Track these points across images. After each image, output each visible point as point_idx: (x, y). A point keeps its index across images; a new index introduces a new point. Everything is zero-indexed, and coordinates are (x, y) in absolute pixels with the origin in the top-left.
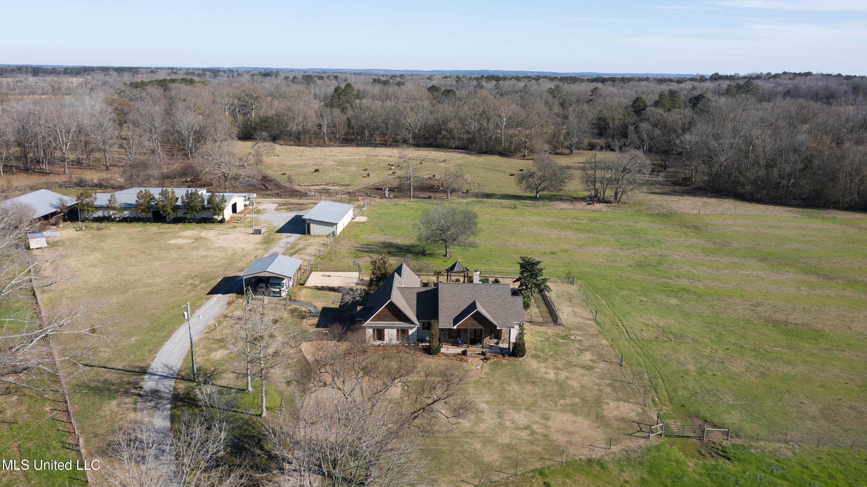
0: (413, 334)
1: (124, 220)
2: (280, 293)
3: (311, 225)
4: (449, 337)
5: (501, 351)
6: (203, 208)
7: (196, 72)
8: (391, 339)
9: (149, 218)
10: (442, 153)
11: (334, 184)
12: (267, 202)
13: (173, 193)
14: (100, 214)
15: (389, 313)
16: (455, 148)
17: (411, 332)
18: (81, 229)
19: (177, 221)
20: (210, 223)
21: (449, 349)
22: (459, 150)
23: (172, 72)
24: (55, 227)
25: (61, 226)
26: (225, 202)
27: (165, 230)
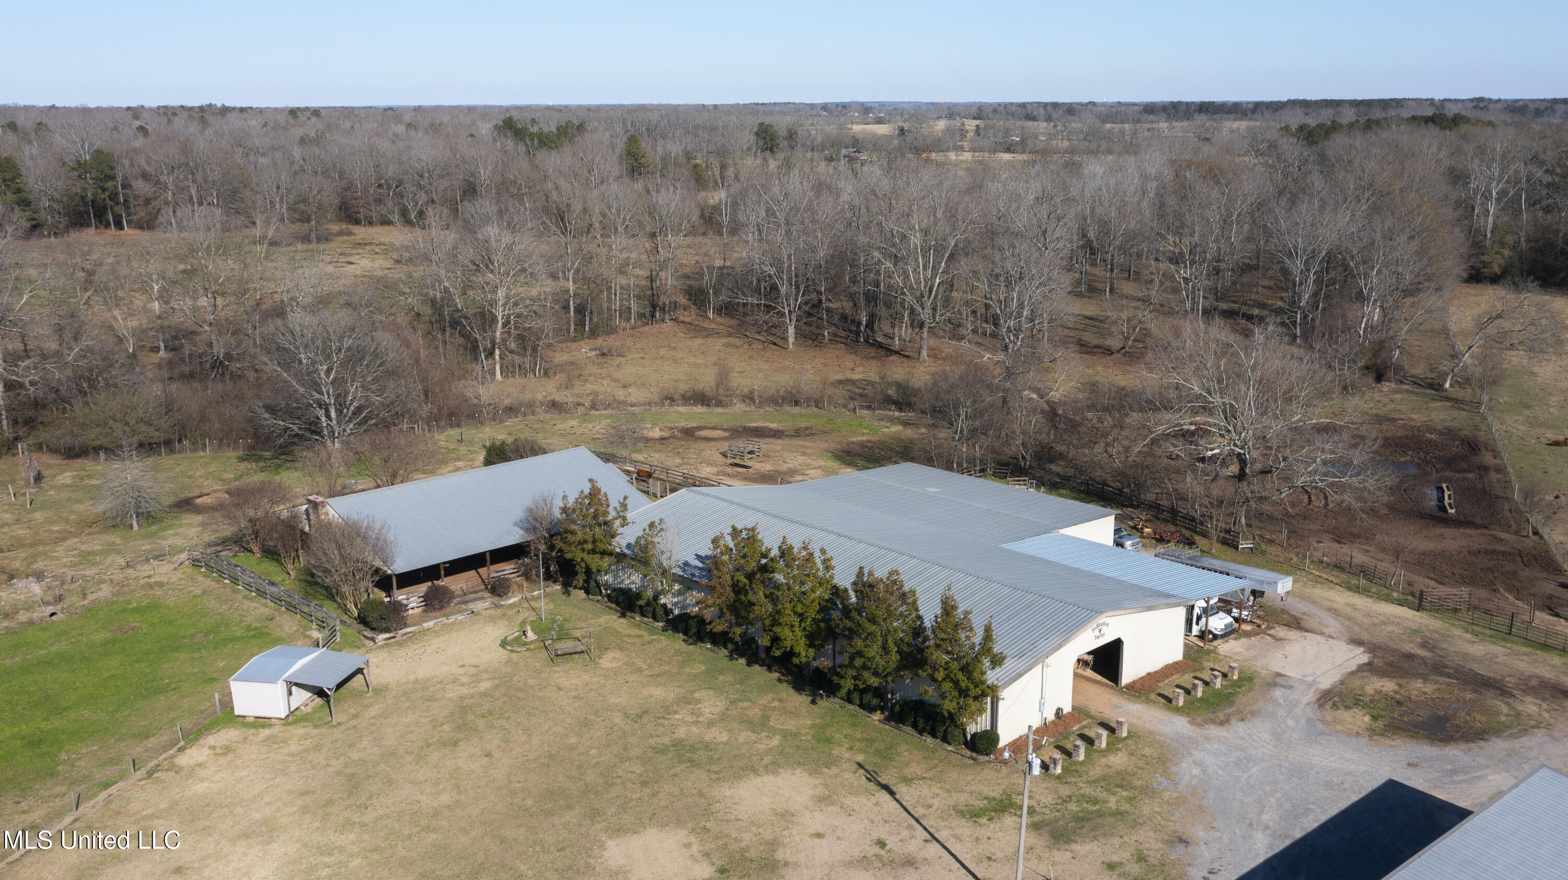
24: (486, 603)
25: (511, 601)
26: (997, 661)
27: (724, 737)
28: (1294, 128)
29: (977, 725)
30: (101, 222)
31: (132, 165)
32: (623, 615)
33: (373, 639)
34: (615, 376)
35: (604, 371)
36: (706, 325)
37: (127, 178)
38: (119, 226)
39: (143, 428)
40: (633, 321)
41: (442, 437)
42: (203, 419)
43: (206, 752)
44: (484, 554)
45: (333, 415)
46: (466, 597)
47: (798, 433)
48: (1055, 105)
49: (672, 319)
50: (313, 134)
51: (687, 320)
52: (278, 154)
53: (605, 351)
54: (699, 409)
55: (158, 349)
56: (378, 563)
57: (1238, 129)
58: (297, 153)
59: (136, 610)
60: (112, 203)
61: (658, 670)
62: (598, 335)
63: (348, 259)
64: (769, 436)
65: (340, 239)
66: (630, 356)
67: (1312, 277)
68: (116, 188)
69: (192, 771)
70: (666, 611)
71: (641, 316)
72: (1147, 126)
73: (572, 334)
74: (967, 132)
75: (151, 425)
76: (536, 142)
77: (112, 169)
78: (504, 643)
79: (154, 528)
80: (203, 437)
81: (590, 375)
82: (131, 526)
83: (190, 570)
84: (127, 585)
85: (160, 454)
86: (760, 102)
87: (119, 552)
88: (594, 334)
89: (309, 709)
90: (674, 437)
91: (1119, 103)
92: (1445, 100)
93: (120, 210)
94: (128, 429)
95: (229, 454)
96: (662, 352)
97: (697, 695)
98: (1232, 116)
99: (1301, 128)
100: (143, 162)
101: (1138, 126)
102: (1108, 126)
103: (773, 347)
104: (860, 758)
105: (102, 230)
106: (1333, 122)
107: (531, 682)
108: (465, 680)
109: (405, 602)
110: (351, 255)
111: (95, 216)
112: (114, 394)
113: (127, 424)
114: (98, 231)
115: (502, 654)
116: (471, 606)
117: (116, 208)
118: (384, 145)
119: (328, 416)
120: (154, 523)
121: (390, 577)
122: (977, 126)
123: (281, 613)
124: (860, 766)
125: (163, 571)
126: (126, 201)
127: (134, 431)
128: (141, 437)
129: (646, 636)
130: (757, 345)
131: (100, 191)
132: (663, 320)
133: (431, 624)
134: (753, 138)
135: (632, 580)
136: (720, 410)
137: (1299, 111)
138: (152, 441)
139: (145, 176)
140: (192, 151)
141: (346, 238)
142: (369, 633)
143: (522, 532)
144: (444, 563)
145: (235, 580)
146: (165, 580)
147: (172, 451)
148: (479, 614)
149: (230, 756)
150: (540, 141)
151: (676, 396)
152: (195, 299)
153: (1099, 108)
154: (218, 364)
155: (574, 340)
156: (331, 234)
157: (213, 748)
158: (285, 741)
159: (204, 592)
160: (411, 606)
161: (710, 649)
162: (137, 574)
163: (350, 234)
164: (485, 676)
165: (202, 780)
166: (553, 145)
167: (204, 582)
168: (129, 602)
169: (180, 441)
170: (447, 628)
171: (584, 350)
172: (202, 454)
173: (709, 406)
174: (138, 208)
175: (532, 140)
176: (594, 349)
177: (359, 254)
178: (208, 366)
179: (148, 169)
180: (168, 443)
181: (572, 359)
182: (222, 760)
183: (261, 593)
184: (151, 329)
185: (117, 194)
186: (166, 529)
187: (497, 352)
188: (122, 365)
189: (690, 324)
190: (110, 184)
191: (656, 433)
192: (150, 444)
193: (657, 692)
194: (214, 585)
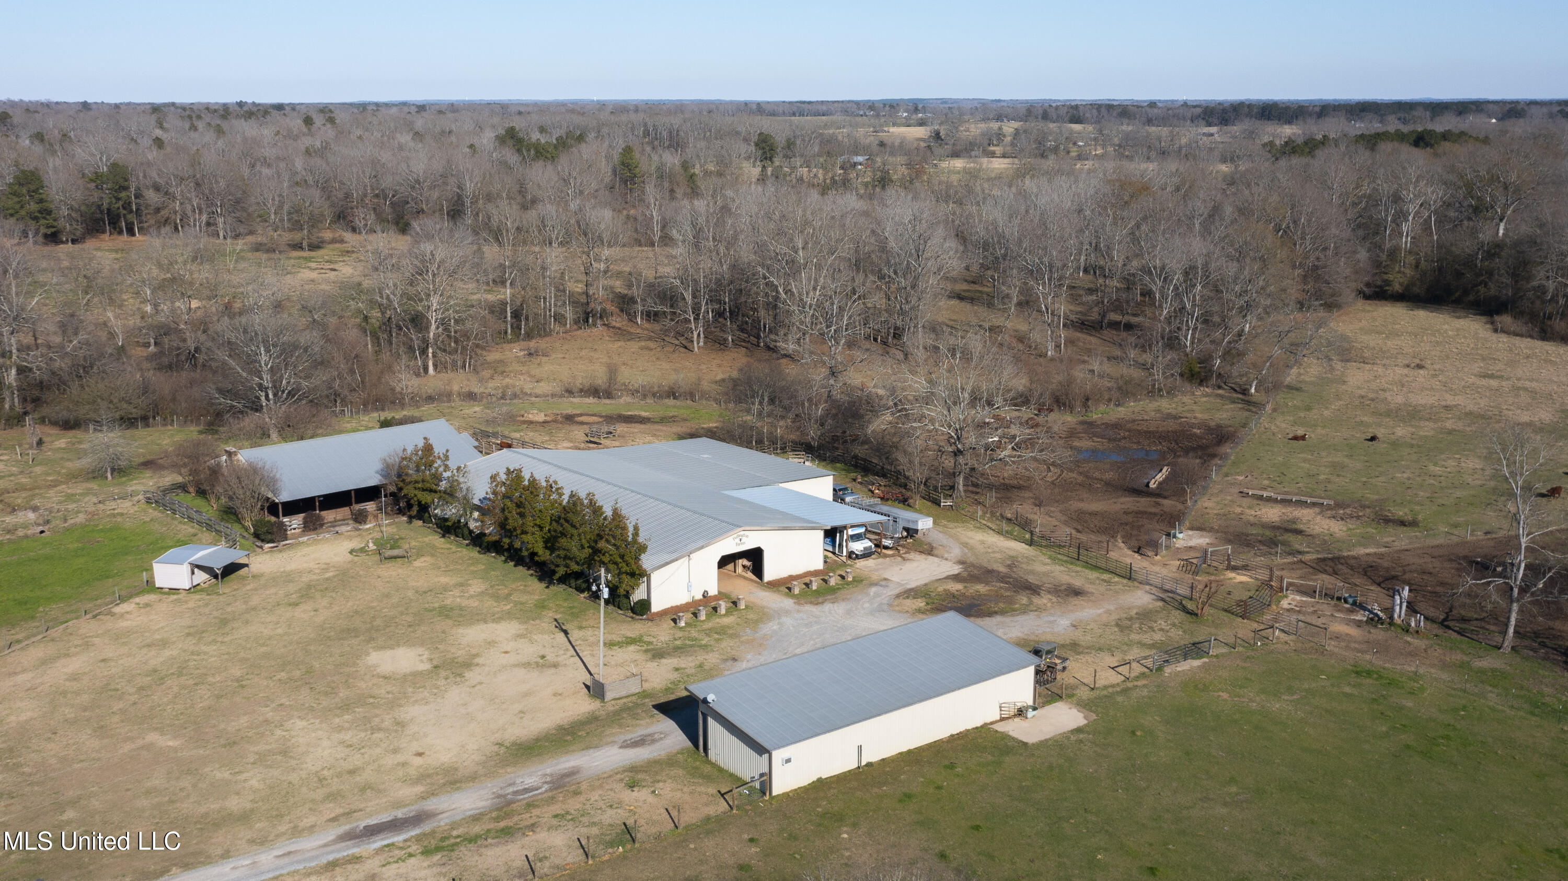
1: (480, 542)
14: (454, 510)
25: (367, 526)
27: (476, 604)
29: (638, 595)
30: (115, 228)
31: (145, 176)
32: (444, 536)
33: (261, 547)
34: (533, 373)
35: (525, 369)
36: (632, 330)
37: (139, 189)
38: (131, 232)
39: (125, 406)
40: (568, 326)
41: (366, 418)
42: (174, 399)
43: (133, 606)
44: (349, 492)
45: (271, 396)
46: (334, 524)
47: (663, 420)
49: (604, 325)
50: (318, 144)
51: (618, 325)
52: (282, 165)
53: (533, 351)
54: (591, 400)
55: (147, 345)
56: (270, 495)
58: (299, 164)
59: (102, 530)
60: (124, 212)
61: (452, 567)
62: (532, 338)
63: (332, 266)
64: (636, 422)
65: (331, 246)
66: (554, 356)
68: (129, 197)
69: (122, 615)
70: (471, 532)
71: (576, 322)
73: (510, 337)
74: (1004, 135)
75: (130, 403)
76: (532, 152)
77: (126, 180)
78: (351, 552)
79: (124, 479)
80: (172, 414)
81: (511, 372)
82: (106, 478)
83: (144, 506)
84: (97, 514)
85: (137, 428)
87: (96, 495)
88: (529, 336)
89: (206, 585)
90: (555, 421)
93: (132, 217)
94: (111, 406)
95: (192, 428)
96: (583, 353)
97: (471, 582)
100: (154, 174)
103: (683, 350)
104: (558, 617)
105: (115, 236)
107: (361, 573)
108: (316, 571)
109: (288, 523)
110: (336, 262)
111: (109, 223)
112: (103, 379)
113: (111, 402)
114: (112, 237)
115: (350, 557)
116: (337, 529)
117: (129, 216)
118: (385, 156)
119: (267, 396)
120: (124, 476)
121: (277, 504)
122: (1018, 129)
123: (202, 532)
124: (556, 620)
125: (125, 506)
126: (137, 210)
127: (117, 408)
128: (122, 413)
129: (454, 548)
130: (670, 348)
131: (114, 201)
132: (595, 325)
133: (306, 538)
134: (752, 148)
135: (451, 511)
136: (607, 401)
138: (130, 416)
139: (157, 188)
140: (200, 164)
141: (338, 245)
142: (259, 543)
143: (380, 477)
144: (319, 497)
145: (174, 512)
146: (125, 512)
147: (148, 426)
148: (342, 534)
149: (148, 609)
150: (537, 151)
151: (575, 390)
152: (173, 303)
154: (192, 357)
155: (510, 342)
156: (322, 242)
157: (138, 604)
158: (186, 602)
159: (151, 520)
160: (293, 526)
161: (494, 557)
162: (105, 507)
163: (342, 241)
164: (332, 569)
165: (127, 620)
166: (549, 156)
167: (153, 513)
168: (97, 526)
169: (154, 418)
170: (316, 542)
171: (516, 350)
172: (170, 428)
173: (599, 398)
174: (149, 217)
175: (529, 150)
176: (524, 350)
177: (344, 261)
178: (183, 358)
179: (157, 180)
180: (145, 419)
181: (503, 357)
182: (142, 610)
183: (191, 519)
184: (143, 327)
185: (130, 203)
186: (132, 480)
187: (430, 350)
188: (111, 354)
189: (619, 329)
190: (123, 194)
191: (541, 417)
192: (129, 419)
193: (444, 580)
194: (160, 515)
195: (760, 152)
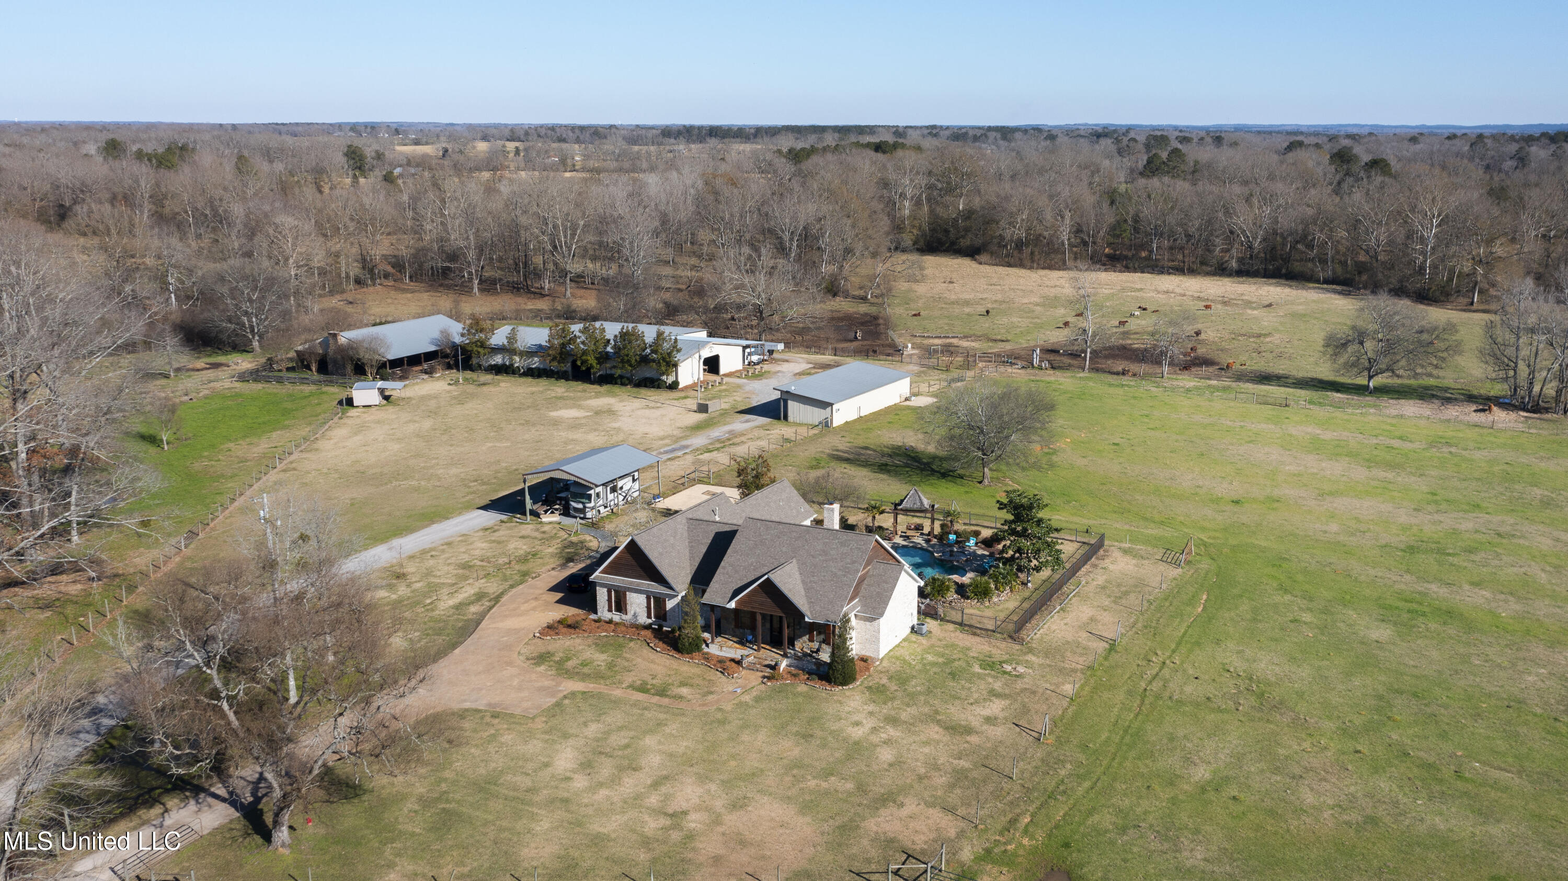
0: (673, 609)
1: (531, 373)
2: (583, 511)
3: (790, 403)
4: (737, 626)
5: (818, 668)
6: (645, 360)
7: (971, 133)
8: (635, 615)
9: (566, 372)
10: (1279, 289)
11: (977, 338)
12: (801, 360)
13: (603, 330)
14: (498, 359)
15: (634, 563)
16: (1326, 282)
17: (670, 604)
18: (457, 382)
19: (606, 380)
20: (653, 387)
21: (724, 649)
22: (1334, 286)
23: (930, 133)
24: (426, 376)
26: (679, 351)
28: (785, 150)
29: (670, 380)
34: (370, 313)
40: (352, 286)
48: (582, 128)
51: (390, 284)
53: (350, 301)
57: (744, 151)
67: (795, 244)
72: (668, 148)
74: (508, 153)
76: (154, 161)
79: (182, 377)
83: (242, 383)
86: (279, 122)
91: (637, 126)
92: (906, 127)
98: (738, 140)
99: (790, 151)
101: (662, 147)
102: (636, 148)
106: (812, 146)
115: (453, 387)
121: (386, 362)
122: (517, 148)
124: (629, 395)
129: (512, 378)
130: (452, 295)
132: (373, 286)
134: (344, 159)
135: (495, 361)
137: (791, 136)
143: (434, 346)
150: (157, 160)
153: (622, 132)
159: (264, 388)
166: (169, 164)
175: (150, 159)
176: (341, 301)
183: (305, 382)
186: (190, 376)
189: (393, 286)
194: (266, 385)
195: (351, 162)
